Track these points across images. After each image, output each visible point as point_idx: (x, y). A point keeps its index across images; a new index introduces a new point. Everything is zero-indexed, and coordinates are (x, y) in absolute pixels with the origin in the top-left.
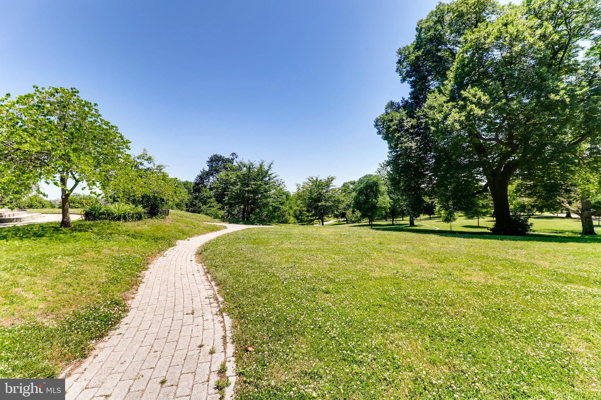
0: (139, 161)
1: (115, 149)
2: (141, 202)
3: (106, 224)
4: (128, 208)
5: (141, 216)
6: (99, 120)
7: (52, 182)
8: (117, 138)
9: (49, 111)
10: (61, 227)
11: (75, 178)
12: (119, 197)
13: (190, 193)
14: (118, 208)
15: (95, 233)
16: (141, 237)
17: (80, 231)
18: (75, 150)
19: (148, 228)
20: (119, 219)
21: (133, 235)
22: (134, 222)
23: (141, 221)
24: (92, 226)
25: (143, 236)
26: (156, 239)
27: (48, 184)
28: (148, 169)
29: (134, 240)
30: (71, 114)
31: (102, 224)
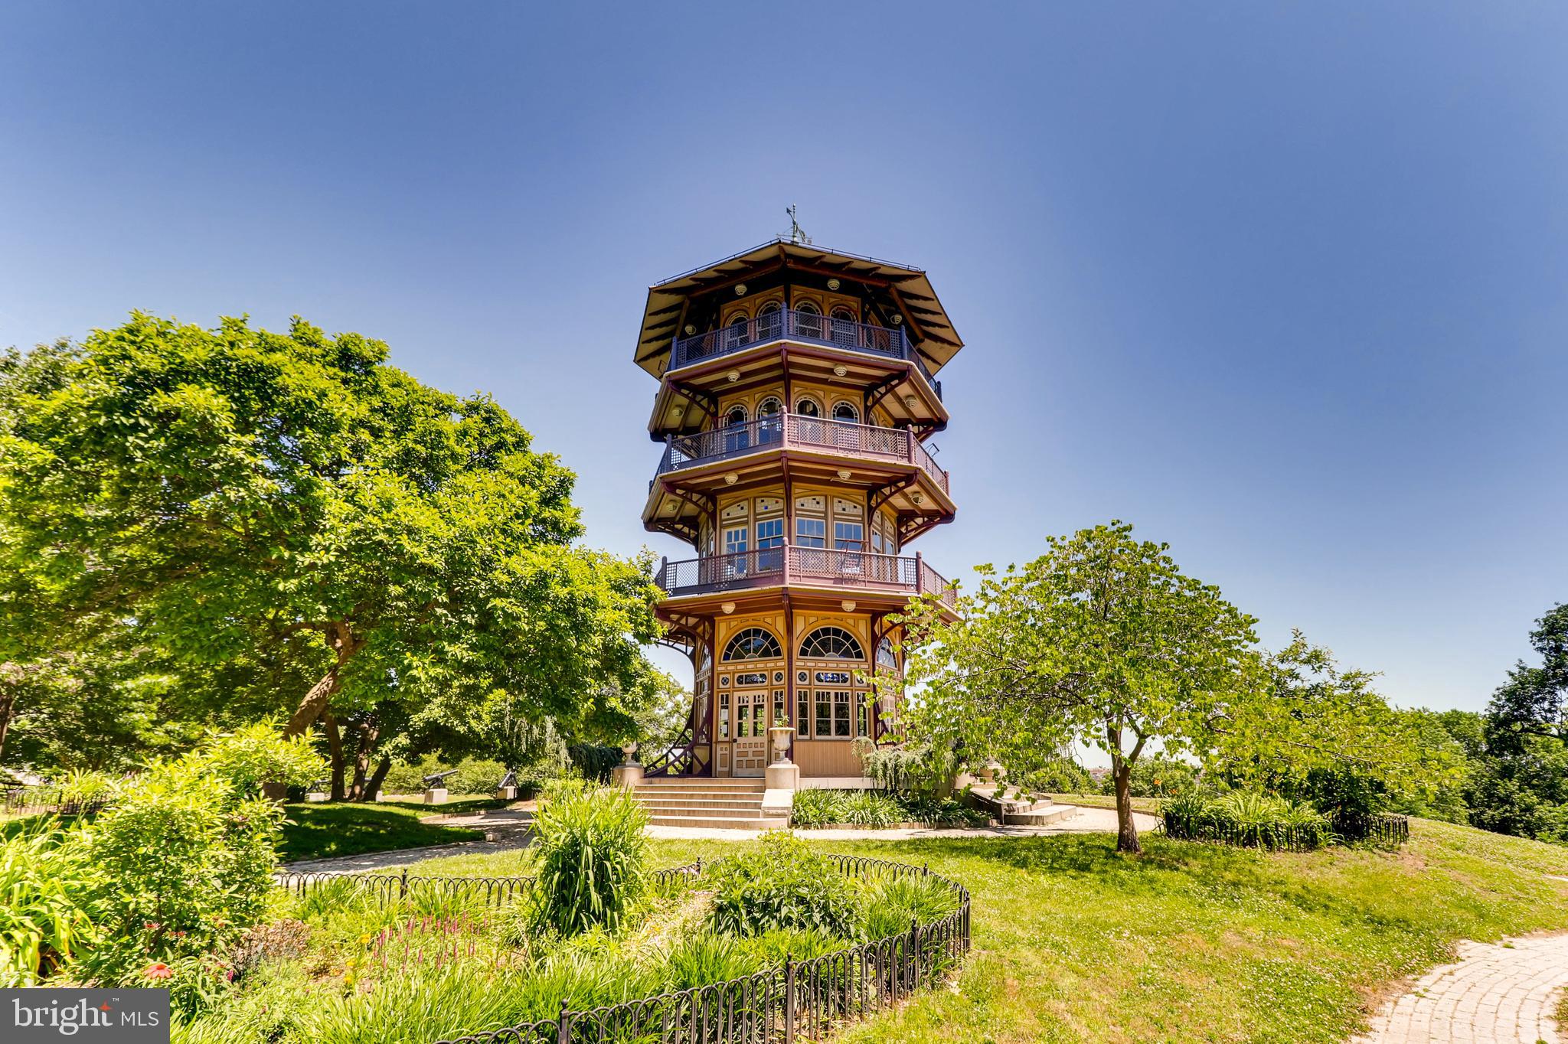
0: (1284, 667)
1: (1219, 646)
2: (1308, 793)
3: (1220, 853)
4: (1272, 809)
5: (1314, 835)
6: (1174, 581)
7: (1094, 742)
8: (1221, 617)
9: (1075, 581)
10: (1119, 849)
11: (1136, 728)
12: (1242, 776)
13: (1473, 753)
14: (1246, 807)
15: (1197, 876)
16: (1326, 907)
17: (1161, 866)
18: (1133, 663)
19: (1343, 880)
20: (1250, 839)
21: (1298, 896)
22: (1294, 854)
23: (1315, 853)
24: (1186, 854)
25: (1331, 904)
26: (1379, 924)
27: (1088, 745)
28: (1315, 688)
29: (1304, 916)
30: (1116, 578)
31: (1208, 853)
